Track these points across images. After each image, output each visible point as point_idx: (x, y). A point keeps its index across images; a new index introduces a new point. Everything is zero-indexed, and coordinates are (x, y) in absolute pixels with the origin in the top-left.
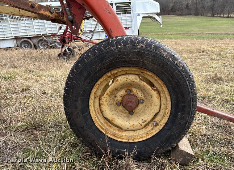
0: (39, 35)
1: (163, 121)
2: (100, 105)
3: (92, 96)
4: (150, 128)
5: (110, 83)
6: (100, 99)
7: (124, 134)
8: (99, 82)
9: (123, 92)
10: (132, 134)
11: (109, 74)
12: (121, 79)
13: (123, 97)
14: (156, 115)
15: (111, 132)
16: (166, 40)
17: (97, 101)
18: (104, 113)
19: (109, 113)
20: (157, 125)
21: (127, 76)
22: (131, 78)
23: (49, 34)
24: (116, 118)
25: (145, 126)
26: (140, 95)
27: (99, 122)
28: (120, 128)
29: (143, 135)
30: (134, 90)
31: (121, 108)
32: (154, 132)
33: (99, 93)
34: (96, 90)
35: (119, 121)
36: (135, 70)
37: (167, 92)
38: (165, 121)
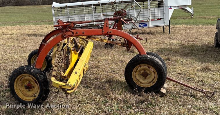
0: (88, 25)
1: (155, 81)
2: (135, 74)
3: (133, 71)
4: (151, 83)
5: (139, 68)
6: (135, 73)
7: (142, 85)
8: (135, 68)
9: (143, 71)
10: (145, 85)
11: (139, 65)
12: (142, 67)
13: (143, 73)
14: (153, 79)
15: (138, 84)
16: (201, 26)
17: (134, 73)
18: (136, 77)
19: (138, 77)
20: (153, 83)
21: (144, 66)
22: (145, 67)
23: (95, 24)
24: (140, 79)
25: (150, 83)
26: (148, 72)
27: (134, 80)
28: (141, 83)
29: (149, 86)
30: (147, 71)
31: (142, 76)
32: (152, 85)
33: (135, 71)
34: (135, 70)
35: (141, 80)
36: (146, 65)
37: (156, 72)
38: (156, 81)
